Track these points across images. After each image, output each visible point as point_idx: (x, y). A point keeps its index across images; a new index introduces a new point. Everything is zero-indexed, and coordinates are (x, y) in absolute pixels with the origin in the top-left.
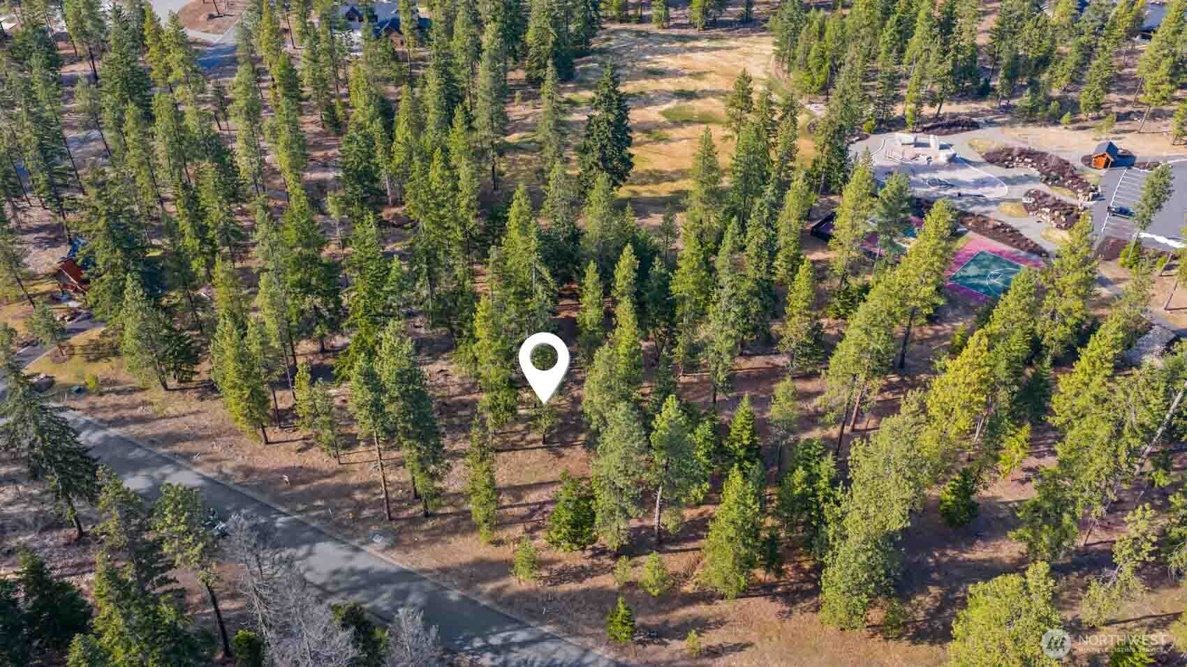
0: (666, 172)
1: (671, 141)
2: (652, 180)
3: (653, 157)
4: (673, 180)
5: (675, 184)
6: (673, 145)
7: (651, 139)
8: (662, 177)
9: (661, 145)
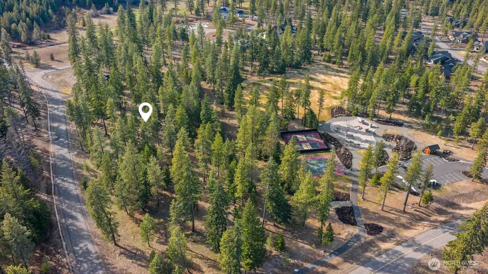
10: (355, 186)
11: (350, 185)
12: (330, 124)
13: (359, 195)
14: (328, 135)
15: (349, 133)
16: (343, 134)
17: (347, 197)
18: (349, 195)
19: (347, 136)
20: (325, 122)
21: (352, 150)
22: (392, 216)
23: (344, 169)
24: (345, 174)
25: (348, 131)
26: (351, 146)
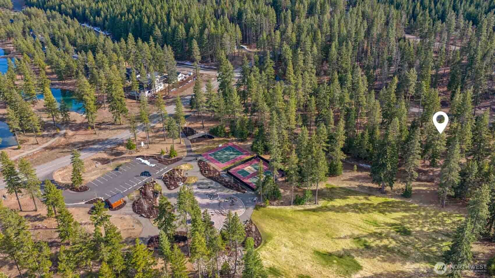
0: (352, 211)
1: (350, 237)
2: (359, 206)
3: (361, 224)
4: (348, 205)
5: (347, 203)
6: (349, 233)
7: (363, 239)
8: (353, 208)
9: (356, 233)
10: (189, 149)
11: (193, 149)
12: (246, 208)
13: (184, 145)
14: (238, 190)
15: (216, 201)
16: (223, 196)
17: (192, 141)
18: (191, 142)
19: (217, 196)
20: (254, 209)
21: (203, 179)
22: (158, 139)
23: (203, 158)
24: (201, 155)
25: (219, 204)
26: (206, 184)
